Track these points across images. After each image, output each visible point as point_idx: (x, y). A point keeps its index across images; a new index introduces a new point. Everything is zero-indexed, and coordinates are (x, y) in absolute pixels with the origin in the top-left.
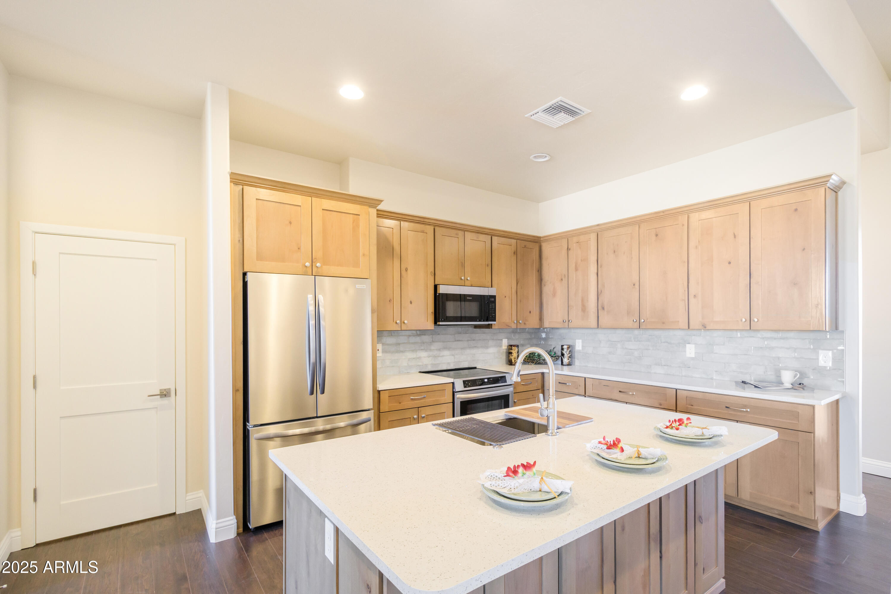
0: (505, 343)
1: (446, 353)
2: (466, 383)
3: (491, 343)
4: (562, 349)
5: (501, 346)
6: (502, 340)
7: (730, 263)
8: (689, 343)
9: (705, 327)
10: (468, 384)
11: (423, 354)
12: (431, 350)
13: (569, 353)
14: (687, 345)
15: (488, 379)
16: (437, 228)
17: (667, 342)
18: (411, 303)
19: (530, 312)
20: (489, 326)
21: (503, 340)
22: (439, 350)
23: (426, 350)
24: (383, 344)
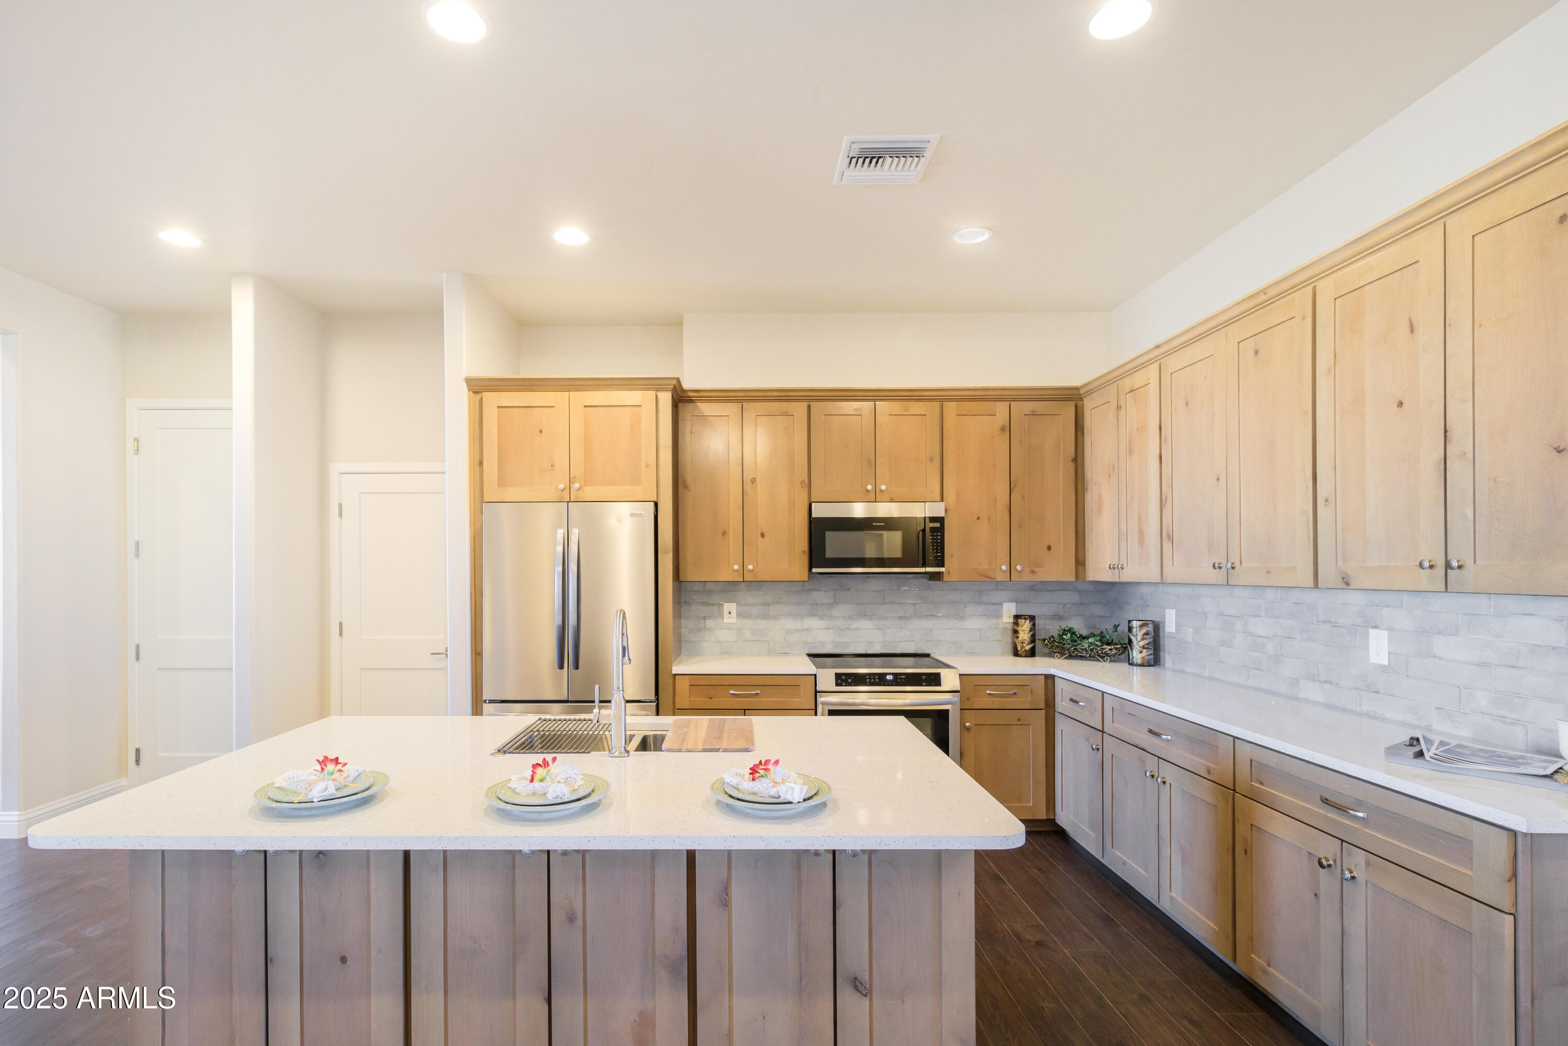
0: (1009, 610)
1: (865, 624)
2: (841, 679)
3: (970, 609)
4: (1130, 629)
5: (999, 616)
6: (1002, 604)
7: (1400, 404)
8: (1375, 627)
9: (1348, 584)
10: (843, 681)
11: (813, 623)
12: (831, 617)
13: (1142, 639)
14: (1372, 632)
15: (895, 675)
16: (813, 405)
17: (1330, 622)
18: (763, 535)
19: (1049, 548)
20: (937, 577)
21: (1004, 604)
22: (850, 618)
23: (822, 617)
24: (739, 604)
